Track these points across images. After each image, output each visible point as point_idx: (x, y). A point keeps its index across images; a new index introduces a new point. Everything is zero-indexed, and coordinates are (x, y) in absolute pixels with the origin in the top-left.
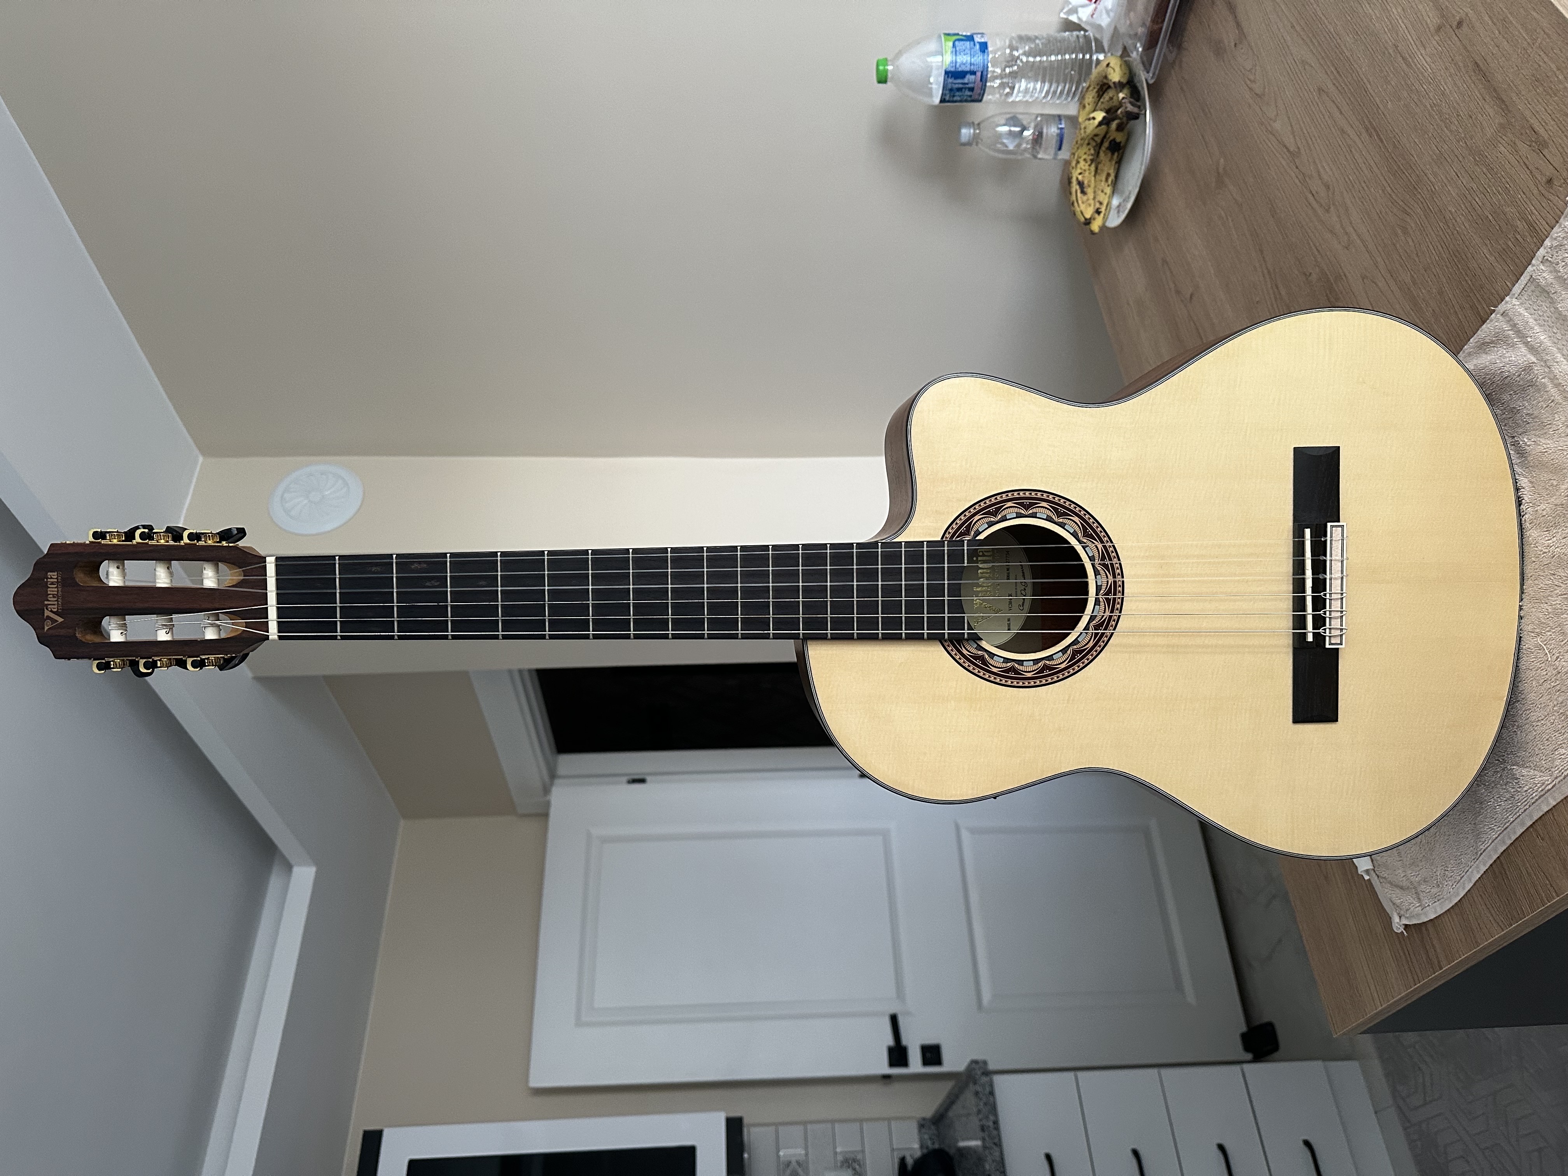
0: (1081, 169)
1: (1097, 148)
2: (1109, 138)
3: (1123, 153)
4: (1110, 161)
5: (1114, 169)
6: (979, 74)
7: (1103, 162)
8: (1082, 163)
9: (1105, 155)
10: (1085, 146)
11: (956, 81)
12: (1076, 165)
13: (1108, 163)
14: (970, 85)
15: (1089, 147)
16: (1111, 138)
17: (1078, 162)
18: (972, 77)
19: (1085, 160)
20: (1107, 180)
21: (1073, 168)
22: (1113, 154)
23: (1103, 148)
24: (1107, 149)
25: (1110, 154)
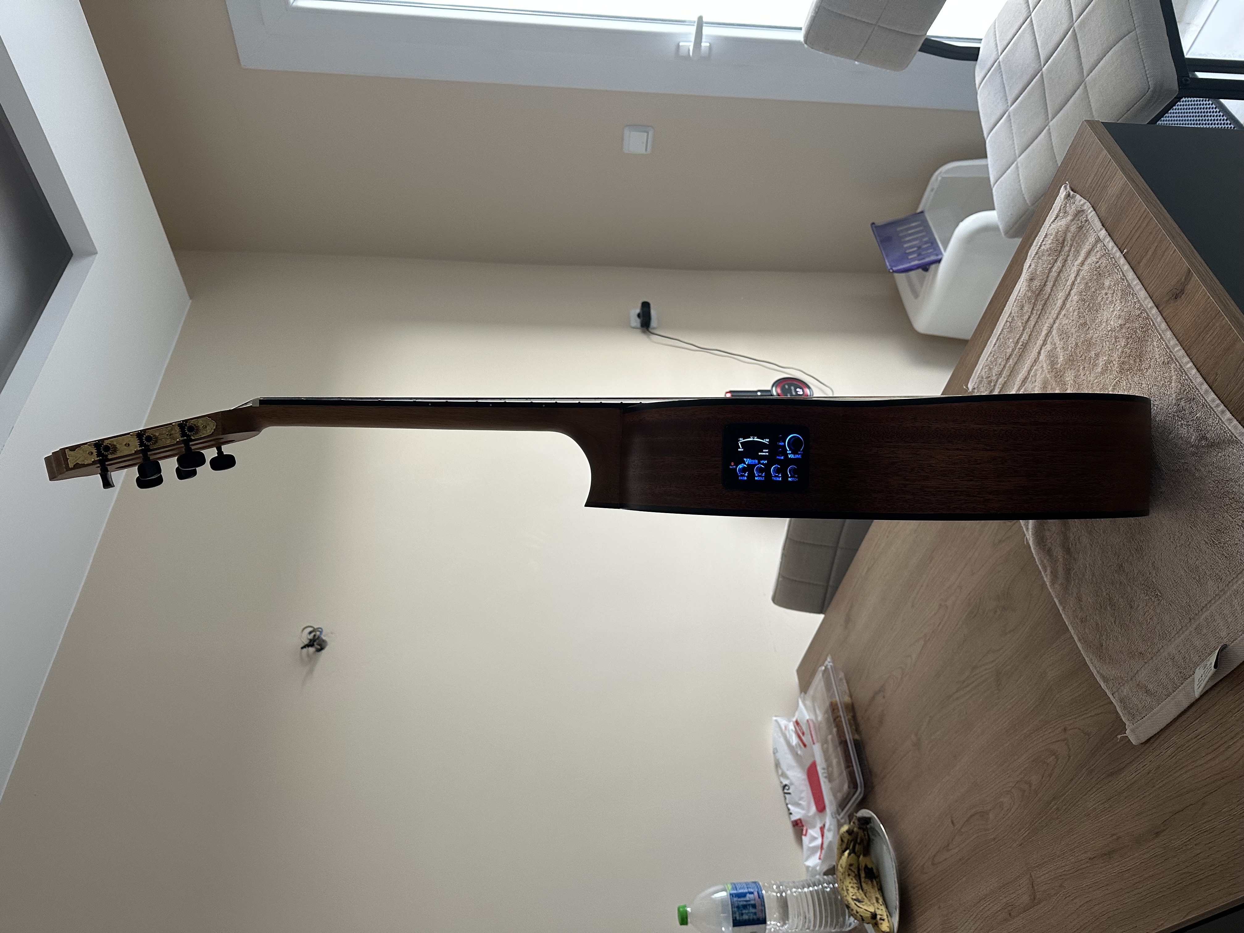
0: (852, 893)
1: (857, 878)
2: (862, 867)
3: (880, 879)
4: (872, 888)
5: (879, 893)
6: (756, 894)
7: (868, 890)
8: (851, 890)
9: (867, 884)
10: (847, 877)
11: (739, 900)
12: (847, 893)
13: (872, 890)
14: (752, 902)
15: (851, 877)
16: (863, 866)
17: (847, 890)
18: (752, 896)
19: (852, 887)
20: (877, 902)
21: (846, 896)
22: (872, 881)
23: (863, 880)
24: (866, 877)
25: (870, 882)
